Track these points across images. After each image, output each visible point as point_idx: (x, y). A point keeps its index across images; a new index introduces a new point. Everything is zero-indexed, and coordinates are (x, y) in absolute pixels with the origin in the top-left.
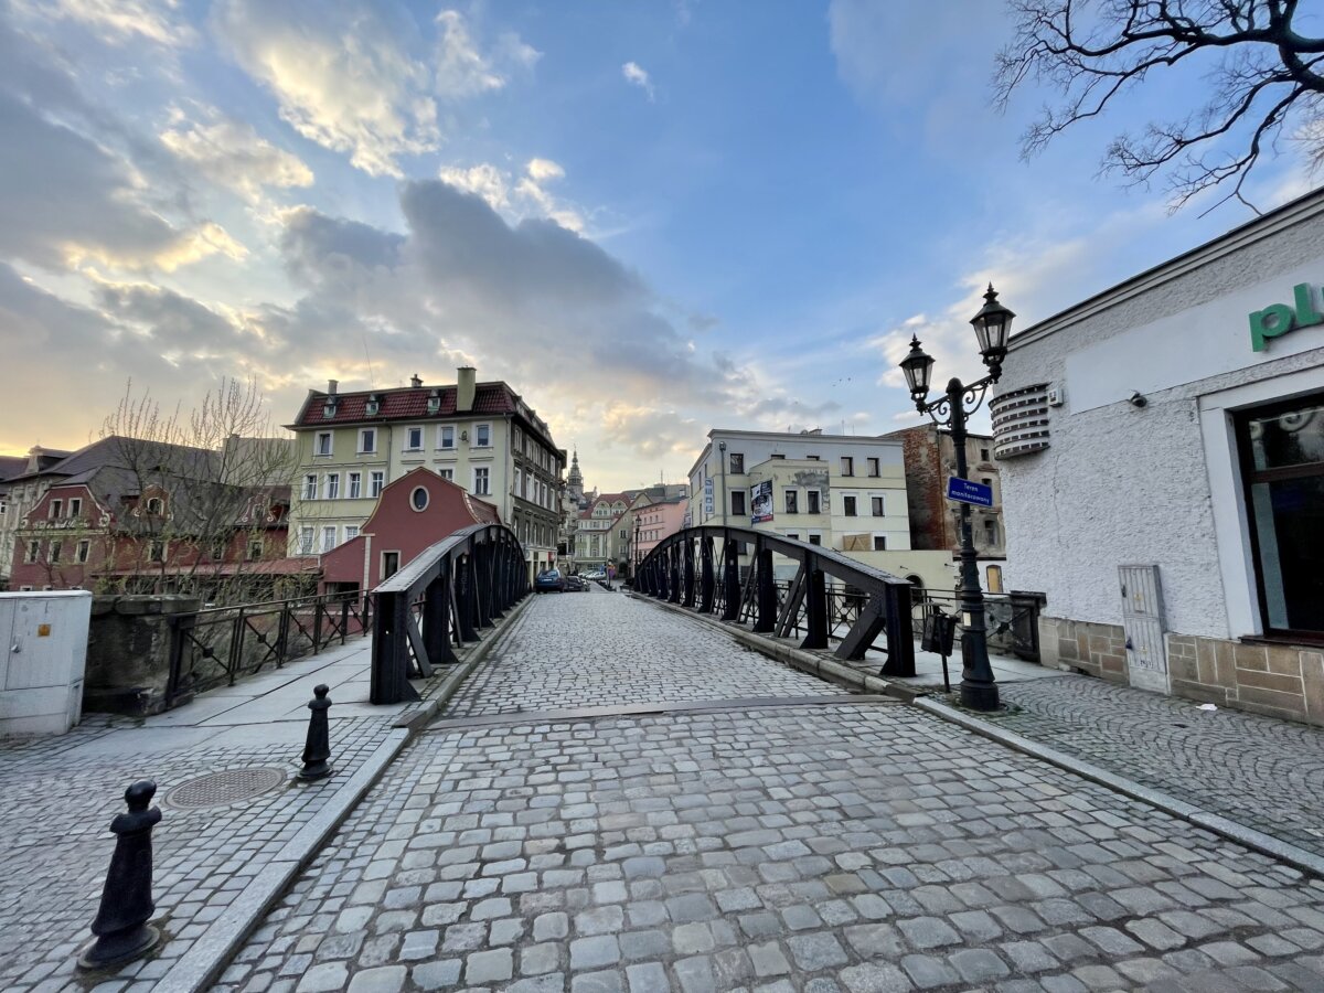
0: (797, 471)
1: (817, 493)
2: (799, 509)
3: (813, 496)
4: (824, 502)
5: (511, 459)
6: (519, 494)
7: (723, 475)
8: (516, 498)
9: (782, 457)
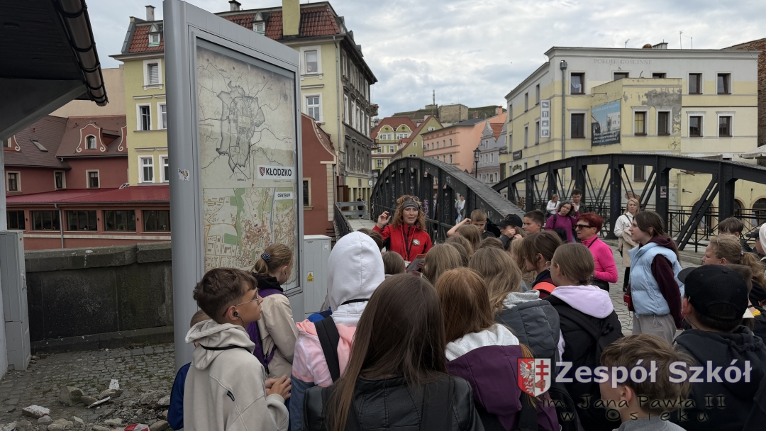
0: (647, 90)
1: (667, 113)
2: (648, 131)
3: (663, 116)
4: (674, 122)
5: (341, 86)
6: (347, 122)
7: (563, 96)
8: (346, 125)
9: (626, 75)
